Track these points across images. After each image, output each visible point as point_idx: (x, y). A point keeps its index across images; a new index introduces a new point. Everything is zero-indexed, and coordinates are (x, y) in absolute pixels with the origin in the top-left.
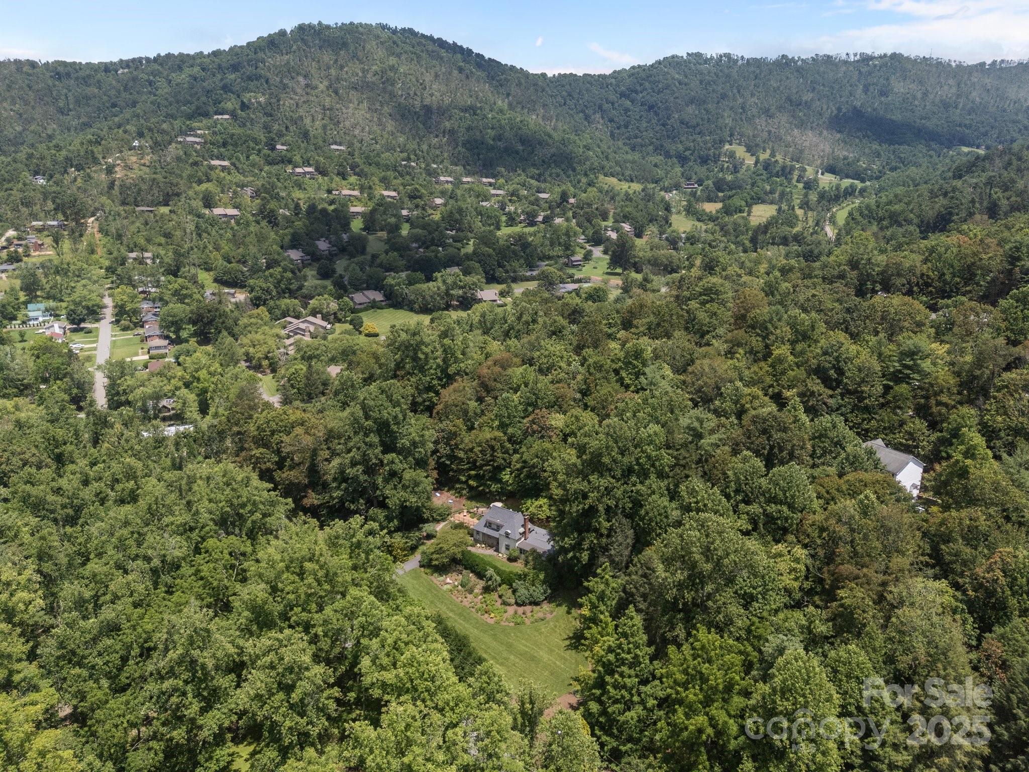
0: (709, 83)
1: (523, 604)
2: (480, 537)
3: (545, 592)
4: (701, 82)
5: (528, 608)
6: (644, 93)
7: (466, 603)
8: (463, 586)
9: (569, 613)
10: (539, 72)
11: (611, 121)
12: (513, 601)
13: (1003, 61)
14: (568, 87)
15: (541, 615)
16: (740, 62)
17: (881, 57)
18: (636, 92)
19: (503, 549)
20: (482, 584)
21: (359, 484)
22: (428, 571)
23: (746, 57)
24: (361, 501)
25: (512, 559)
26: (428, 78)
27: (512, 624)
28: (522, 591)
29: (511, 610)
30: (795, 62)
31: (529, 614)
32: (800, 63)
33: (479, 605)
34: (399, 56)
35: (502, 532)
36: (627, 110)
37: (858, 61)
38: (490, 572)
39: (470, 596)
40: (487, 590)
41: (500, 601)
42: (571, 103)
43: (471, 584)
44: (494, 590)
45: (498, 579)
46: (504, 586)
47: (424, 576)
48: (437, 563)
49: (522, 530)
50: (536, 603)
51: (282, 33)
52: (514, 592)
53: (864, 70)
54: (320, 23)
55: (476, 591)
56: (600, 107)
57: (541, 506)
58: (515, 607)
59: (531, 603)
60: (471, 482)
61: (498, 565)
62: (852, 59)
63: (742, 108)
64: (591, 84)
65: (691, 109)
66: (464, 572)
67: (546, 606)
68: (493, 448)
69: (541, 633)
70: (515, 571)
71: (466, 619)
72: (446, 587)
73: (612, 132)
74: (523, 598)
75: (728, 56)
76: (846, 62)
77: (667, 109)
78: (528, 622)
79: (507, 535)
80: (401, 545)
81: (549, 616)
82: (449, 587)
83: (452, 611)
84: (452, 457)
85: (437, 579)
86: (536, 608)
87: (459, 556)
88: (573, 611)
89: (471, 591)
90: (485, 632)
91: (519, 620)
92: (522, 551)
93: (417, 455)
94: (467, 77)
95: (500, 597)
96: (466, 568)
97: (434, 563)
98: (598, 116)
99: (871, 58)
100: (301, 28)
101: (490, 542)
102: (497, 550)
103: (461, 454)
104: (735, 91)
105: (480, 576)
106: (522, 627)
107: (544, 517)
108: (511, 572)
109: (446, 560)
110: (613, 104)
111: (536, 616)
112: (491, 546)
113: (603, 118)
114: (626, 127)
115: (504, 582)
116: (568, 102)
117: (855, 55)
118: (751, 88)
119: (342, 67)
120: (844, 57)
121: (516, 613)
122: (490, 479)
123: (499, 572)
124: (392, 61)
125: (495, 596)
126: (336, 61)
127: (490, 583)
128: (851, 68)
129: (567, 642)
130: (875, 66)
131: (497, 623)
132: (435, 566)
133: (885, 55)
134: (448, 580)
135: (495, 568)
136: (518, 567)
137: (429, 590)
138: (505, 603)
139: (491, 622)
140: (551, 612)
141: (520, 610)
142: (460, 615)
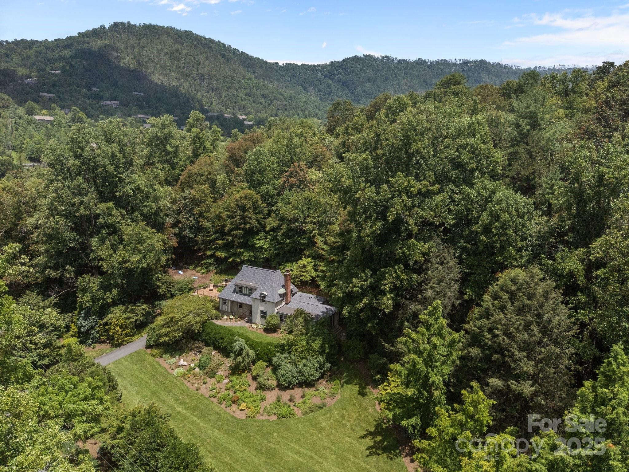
0: (377, 71)
1: (289, 387)
2: (228, 307)
3: (321, 366)
4: (373, 70)
5: (297, 392)
6: (340, 75)
7: (204, 391)
8: (201, 367)
9: (362, 394)
10: (274, 62)
11: (320, 91)
12: (274, 383)
13: (540, 67)
14: (292, 70)
15: (317, 401)
16: (395, 61)
17: (474, 62)
18: (334, 75)
19: (257, 318)
20: (228, 363)
21: (62, 241)
22: (155, 351)
23: (398, 58)
24: (68, 267)
25: (270, 329)
26: (202, 57)
27: (274, 418)
28: (287, 368)
29: (271, 396)
30: (426, 63)
31: (299, 401)
32: (429, 63)
33: (224, 392)
34: (182, 44)
35: (256, 295)
36: (329, 85)
37: (462, 64)
38: (239, 343)
39: (211, 382)
40: (236, 370)
41: (254, 384)
42: (294, 80)
43: (212, 365)
44: (246, 369)
45: (252, 353)
46: (261, 363)
47: (150, 358)
48: (166, 339)
49: (282, 291)
50: (308, 384)
51: (103, 28)
52: (275, 369)
53: (466, 68)
54: (129, 22)
55: (220, 373)
56: (313, 83)
57: (304, 266)
58: (277, 391)
59: (300, 385)
60: (219, 254)
61: (252, 337)
62: (458, 62)
63: (398, 85)
64: (307, 69)
65: (368, 85)
66: (205, 350)
67: (323, 387)
68: (243, 209)
69: (320, 430)
70: (275, 342)
71: (203, 416)
72: (176, 371)
73: (320, 97)
74: (289, 377)
75: (387, 57)
76: (455, 64)
77: (354, 84)
78: (298, 412)
79: (263, 298)
80: (121, 321)
81: (330, 402)
82: (182, 370)
83: (182, 403)
84: (198, 229)
85: (167, 361)
86: (310, 391)
87: (197, 328)
88: (369, 389)
89: (212, 374)
90: (230, 432)
91: (284, 411)
92: (282, 317)
93: (145, 210)
94: (228, 60)
95: (255, 378)
96: (207, 345)
97: (162, 339)
98: (311, 88)
99: (469, 62)
100: (116, 25)
101: (241, 311)
102: (250, 321)
103: (207, 224)
104: (393, 75)
105: (226, 352)
106: (291, 422)
107: (309, 278)
108: (269, 344)
109: (178, 335)
110: (320, 81)
111: (310, 403)
112: (242, 318)
113: (314, 89)
114: (329, 94)
115: (259, 357)
116: (292, 79)
117: (460, 60)
118: (403, 75)
119: (143, 48)
120: (453, 61)
121: (279, 400)
122: (241, 246)
123: (252, 344)
124: (177, 46)
125: (247, 378)
126: (139, 43)
127: (240, 359)
128: (458, 68)
129: (369, 442)
130: (472, 66)
131: (251, 417)
132: (165, 344)
133: (477, 61)
134: (182, 362)
135: (247, 340)
136: (279, 338)
137: (153, 377)
138: (262, 387)
139: (242, 416)
140: (333, 396)
141: (286, 395)
142: (194, 409)
